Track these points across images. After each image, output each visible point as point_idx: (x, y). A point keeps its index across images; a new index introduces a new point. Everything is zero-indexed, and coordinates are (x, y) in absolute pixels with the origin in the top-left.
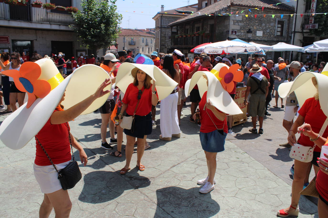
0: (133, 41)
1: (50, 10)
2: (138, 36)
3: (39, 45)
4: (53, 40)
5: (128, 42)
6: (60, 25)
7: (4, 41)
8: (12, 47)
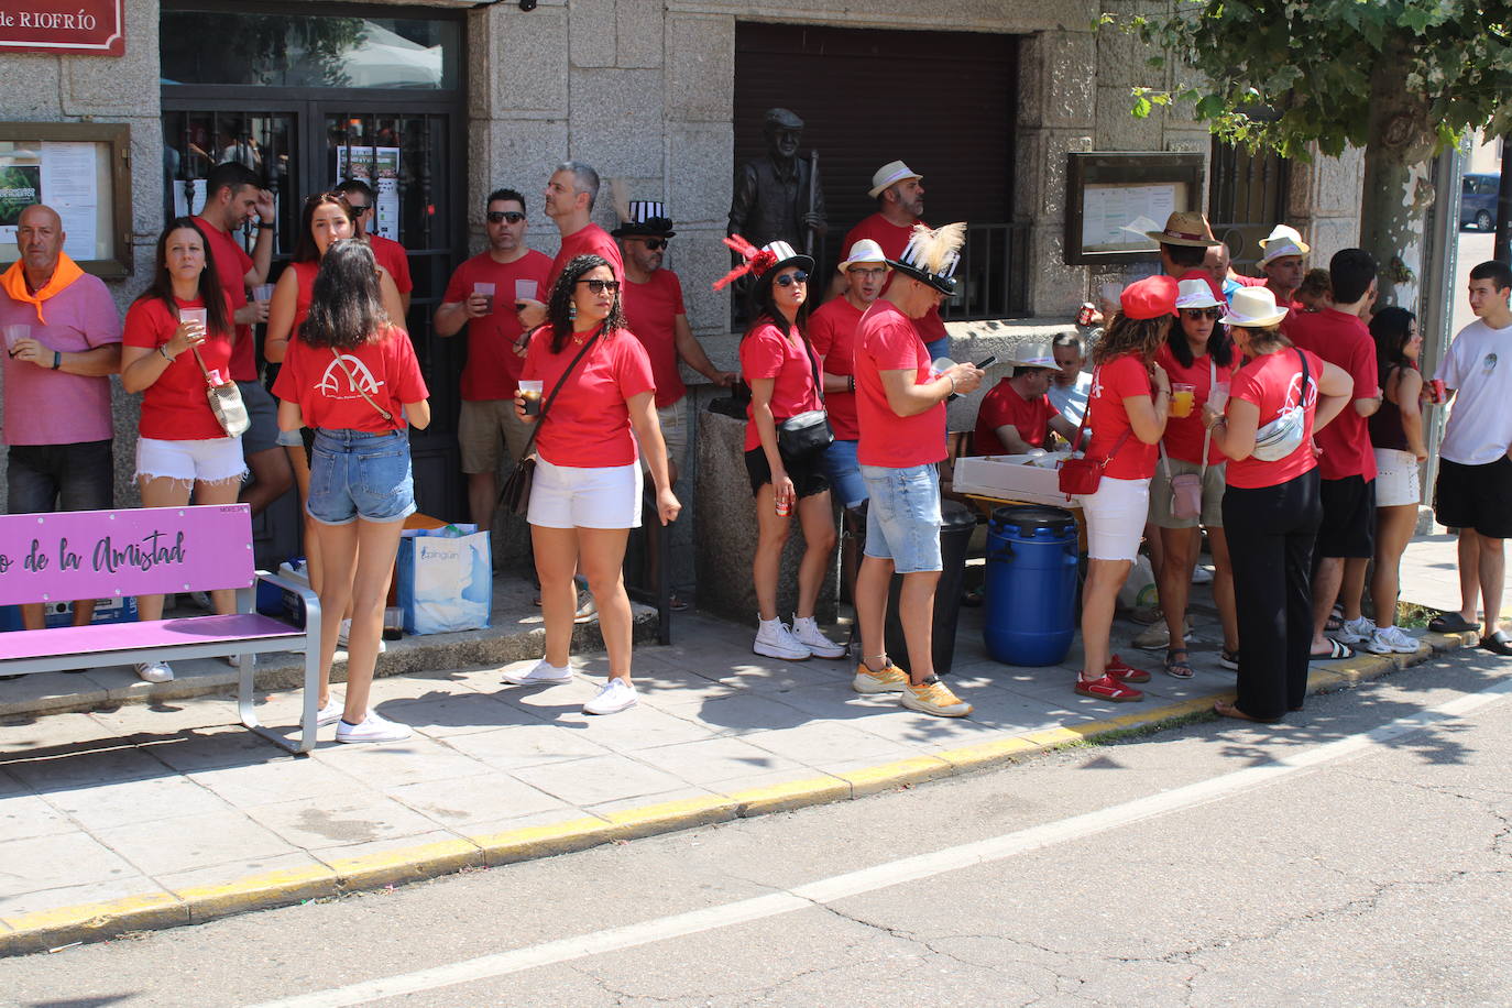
3: (563, 78)
4: (768, 10)
7: (39, 21)
8: (154, 106)
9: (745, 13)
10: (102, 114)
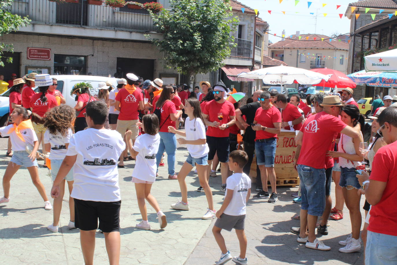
0: (320, 60)
1: (119, 9)
2: (330, 51)
3: (97, 63)
4: (121, 57)
5: (310, 63)
6: (131, 32)
7: (43, 57)
8: (53, 65)
9: (118, 57)
10: (48, 66)
